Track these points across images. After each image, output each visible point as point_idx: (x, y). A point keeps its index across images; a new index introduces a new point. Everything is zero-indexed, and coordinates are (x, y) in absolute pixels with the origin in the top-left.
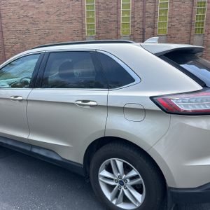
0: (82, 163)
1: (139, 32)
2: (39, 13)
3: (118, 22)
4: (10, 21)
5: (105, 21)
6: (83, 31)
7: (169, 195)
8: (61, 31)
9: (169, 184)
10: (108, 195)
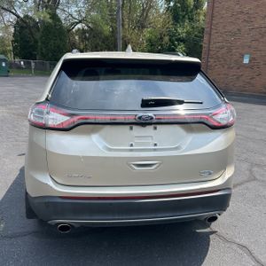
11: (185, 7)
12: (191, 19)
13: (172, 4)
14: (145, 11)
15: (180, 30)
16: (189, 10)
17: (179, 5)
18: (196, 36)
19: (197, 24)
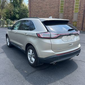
0: (25, 50)
1: (82, 11)
2: (43, 5)
3: (73, 7)
4: (33, 8)
5: (68, 7)
6: (59, 11)
7: (38, 59)
8: (50, 11)
9: (38, 56)
10: (29, 59)
11: (17, 3)
12: (19, 7)
13: (12, 1)
14: (4, 3)
15: (16, 10)
16: (18, 3)
17: (15, 2)
18: (22, 12)
19: (21, 8)
